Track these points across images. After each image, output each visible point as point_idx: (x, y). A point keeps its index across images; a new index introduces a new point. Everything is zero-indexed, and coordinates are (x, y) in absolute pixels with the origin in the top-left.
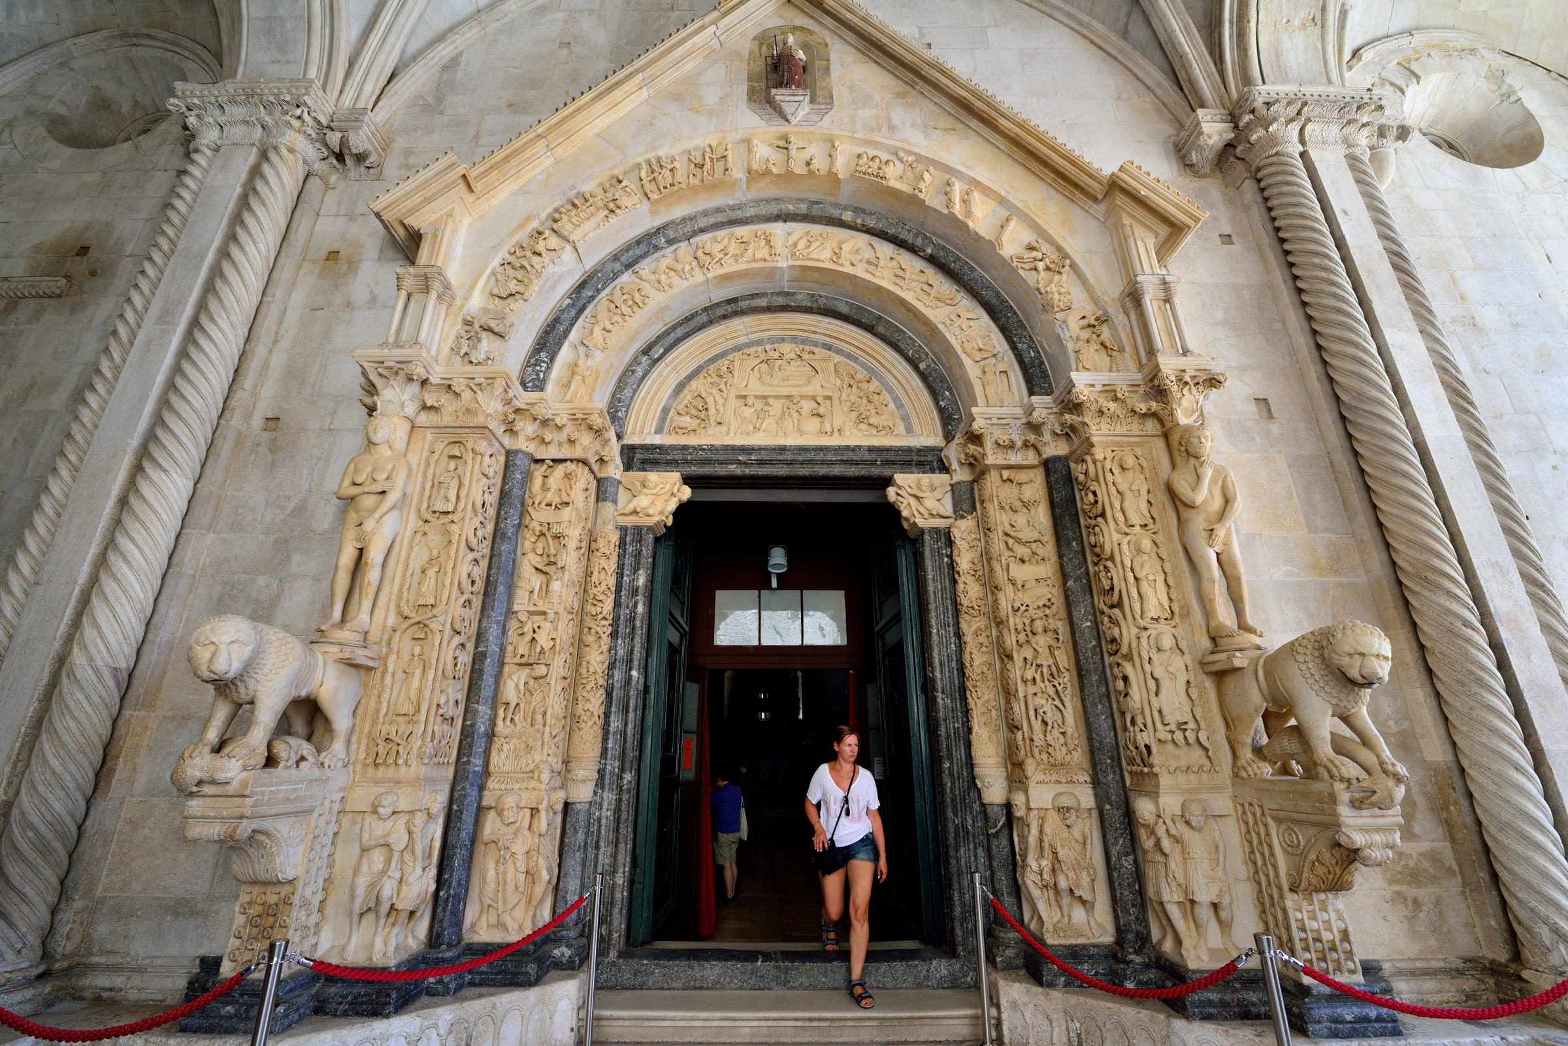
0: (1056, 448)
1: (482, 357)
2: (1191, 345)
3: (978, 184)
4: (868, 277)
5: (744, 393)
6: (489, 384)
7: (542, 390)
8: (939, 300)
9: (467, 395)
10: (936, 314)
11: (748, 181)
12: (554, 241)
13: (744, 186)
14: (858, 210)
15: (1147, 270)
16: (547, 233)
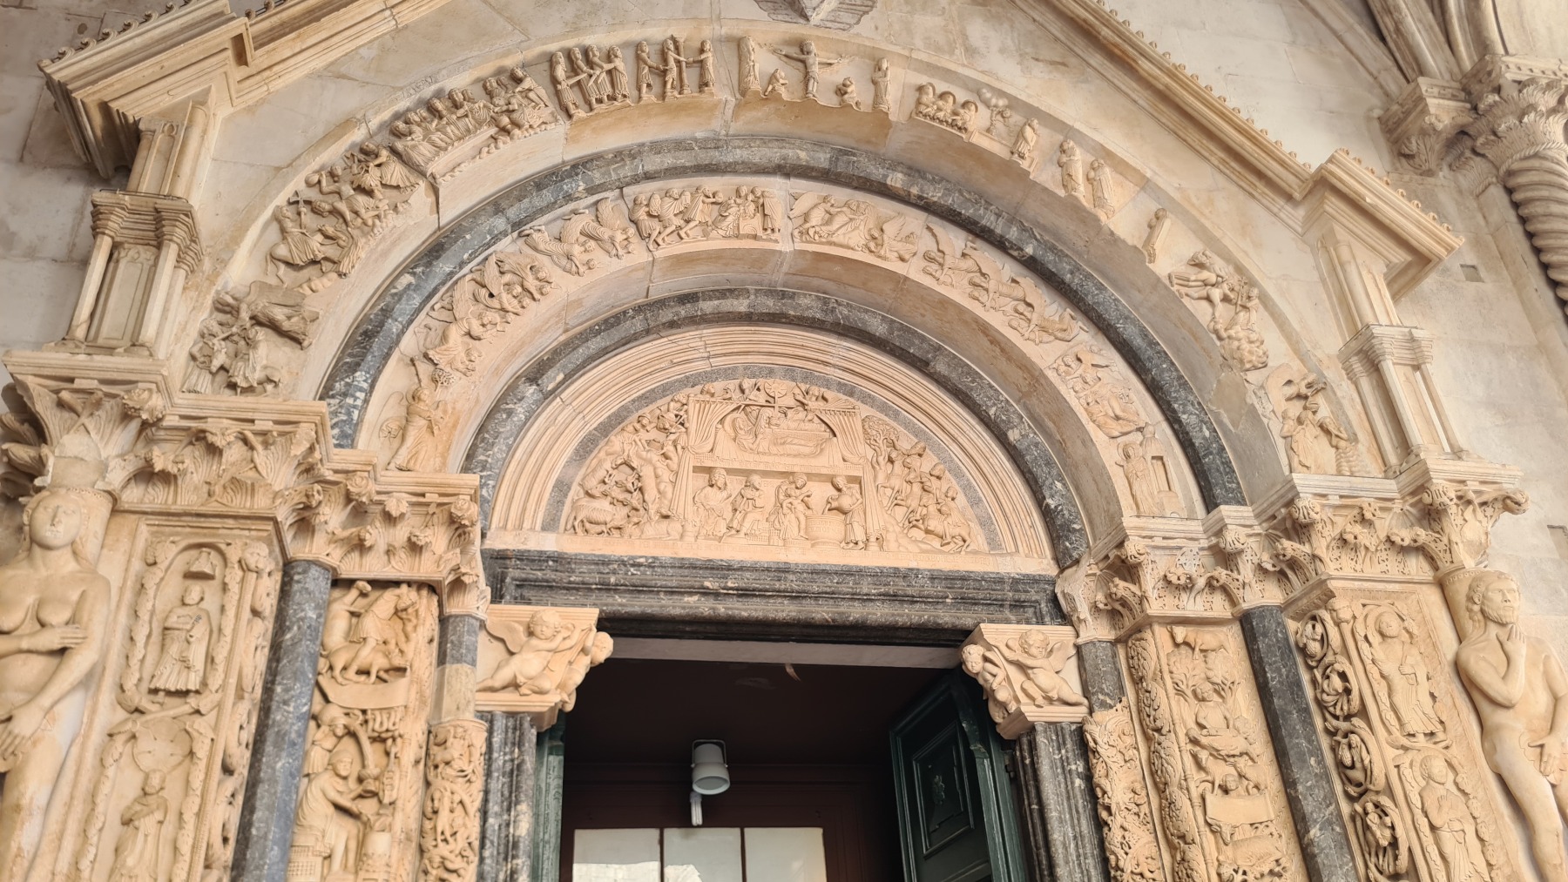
0: (1262, 595)
1: (258, 375)
2: (1462, 442)
3: (1108, 155)
4: (927, 281)
5: (708, 464)
6: (281, 434)
7: (352, 446)
8: (1044, 329)
9: (235, 453)
10: (1043, 354)
11: (738, 106)
12: (396, 172)
13: (729, 112)
14: (914, 171)
15: (1383, 320)
16: (384, 153)
